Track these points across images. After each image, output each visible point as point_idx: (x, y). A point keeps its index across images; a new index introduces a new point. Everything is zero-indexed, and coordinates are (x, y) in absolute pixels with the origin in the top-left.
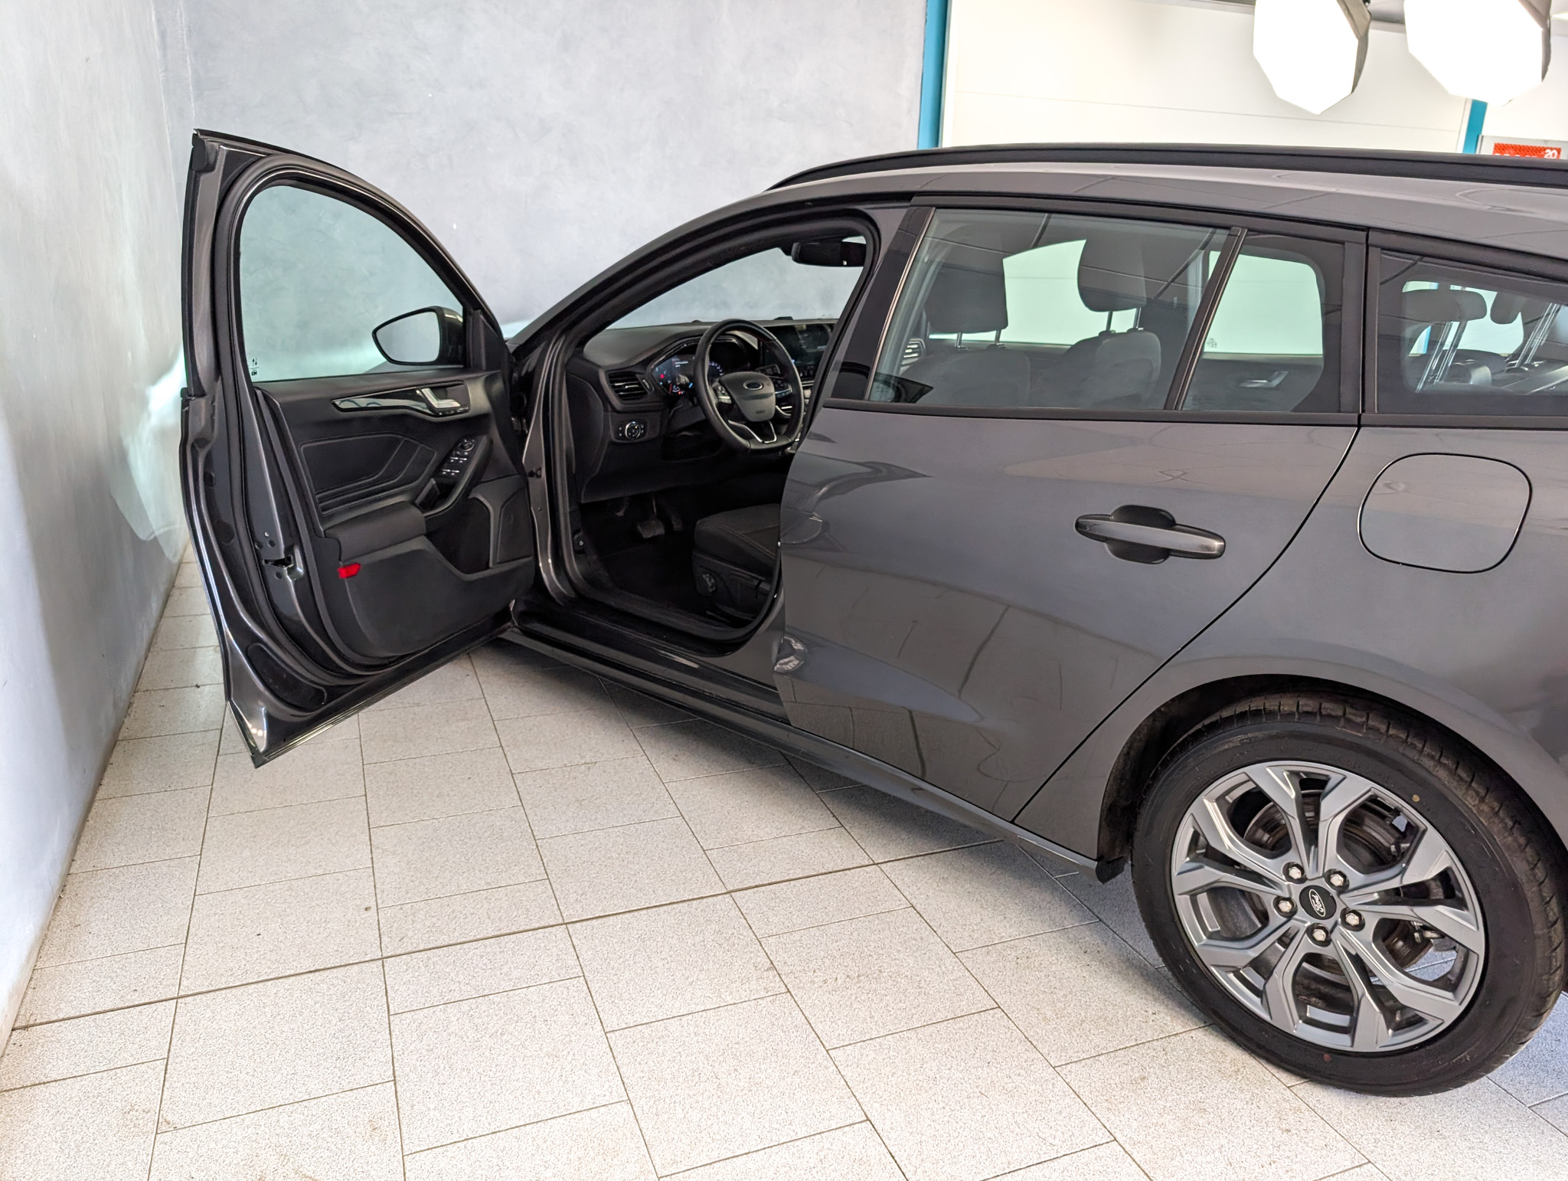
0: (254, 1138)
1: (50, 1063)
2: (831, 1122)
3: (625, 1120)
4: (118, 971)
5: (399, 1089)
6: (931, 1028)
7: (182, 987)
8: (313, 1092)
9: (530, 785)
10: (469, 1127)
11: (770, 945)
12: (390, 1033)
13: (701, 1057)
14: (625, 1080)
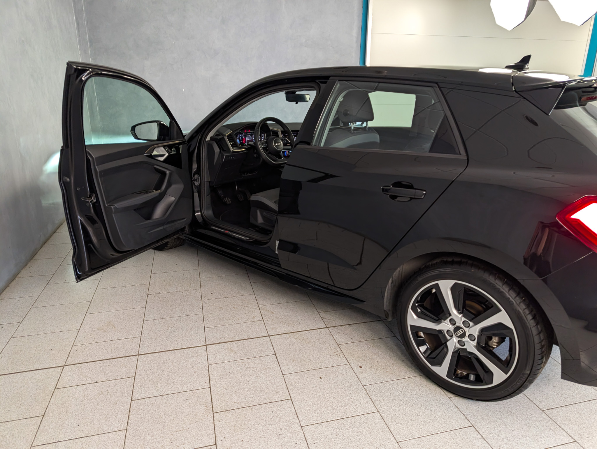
2: (201, 444)
3: (121, 438)
5: (43, 419)
6: (259, 406)
8: (12, 419)
10: (61, 437)
11: (212, 367)
12: (51, 397)
13: (163, 414)
14: (129, 421)
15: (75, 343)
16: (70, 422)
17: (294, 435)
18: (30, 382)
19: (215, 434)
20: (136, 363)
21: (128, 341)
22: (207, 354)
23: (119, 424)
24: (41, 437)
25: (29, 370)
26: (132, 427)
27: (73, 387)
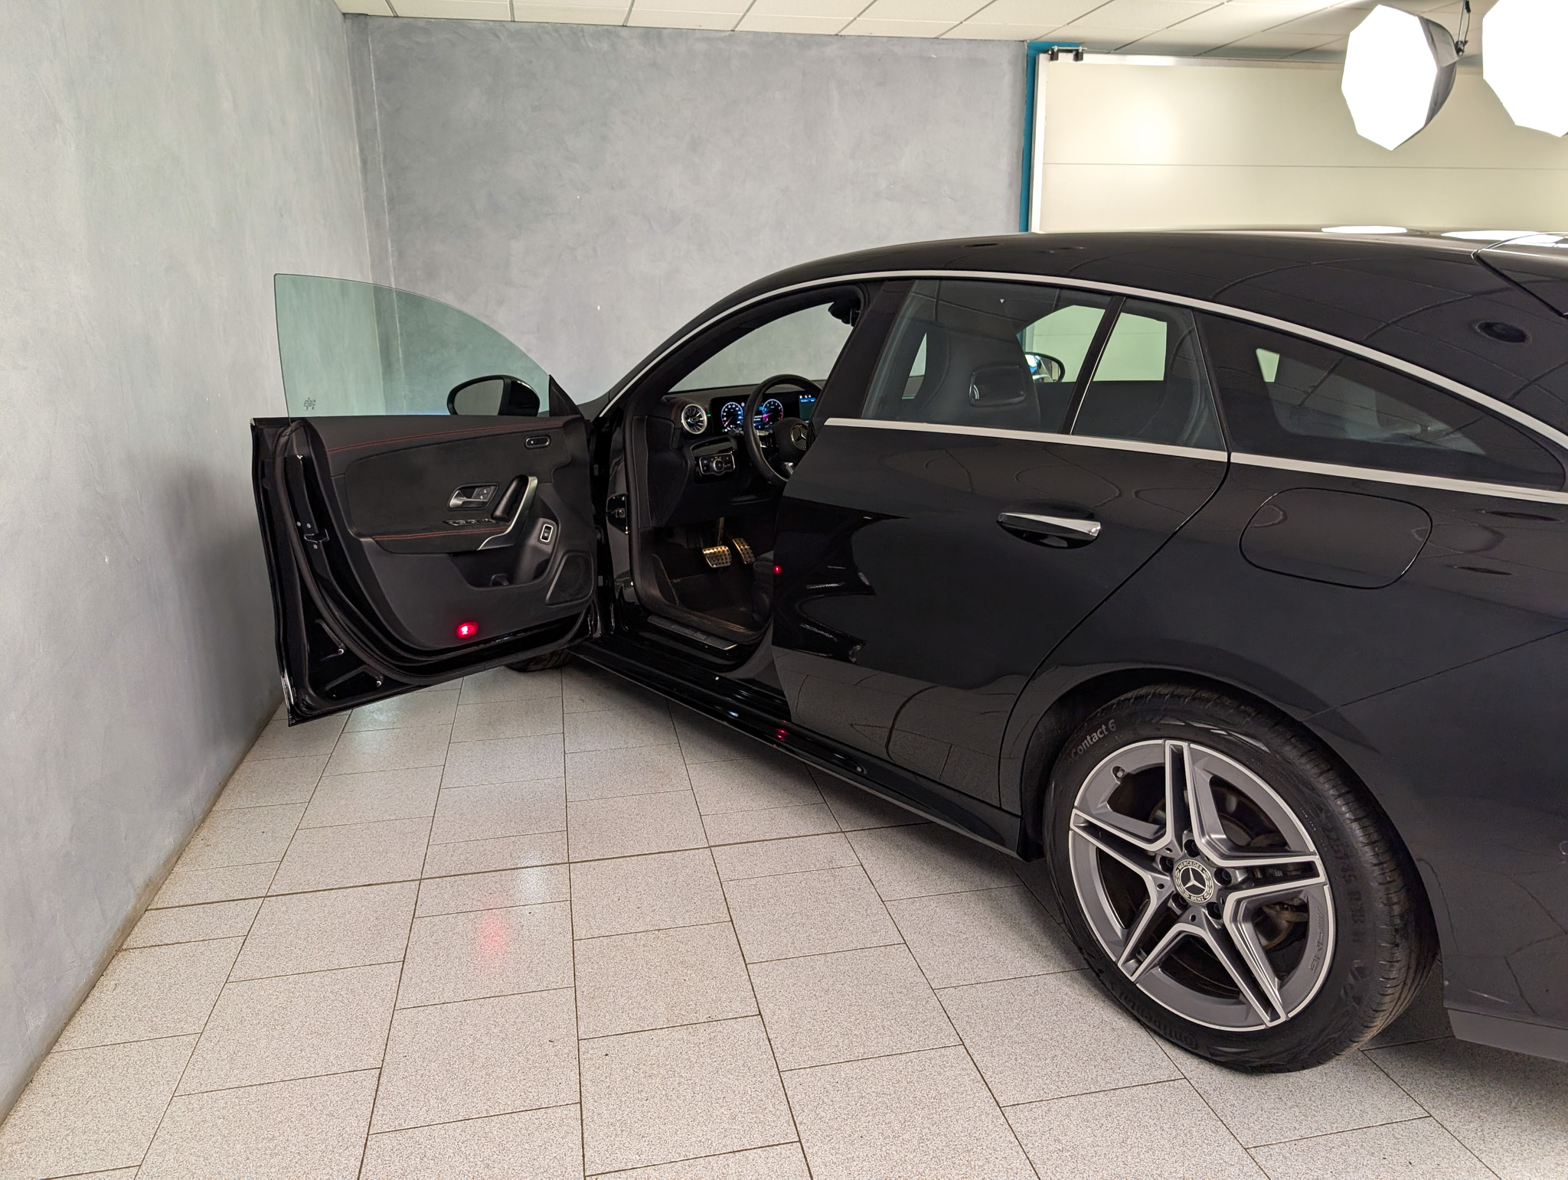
0: (292, 990)
1: (165, 933)
2: (730, 1014)
3: (567, 999)
5: (405, 966)
7: (270, 890)
9: (576, 762)
10: (448, 995)
11: (729, 887)
12: (410, 931)
13: (643, 962)
14: (577, 974)
15: (431, 840)
16: (459, 972)
17: (919, 1003)
18: (359, 905)
19: (756, 998)
20: (568, 876)
21: (541, 838)
22: (715, 863)
23: (559, 978)
24: (410, 995)
25: (352, 885)
26: (585, 983)
27: (448, 916)
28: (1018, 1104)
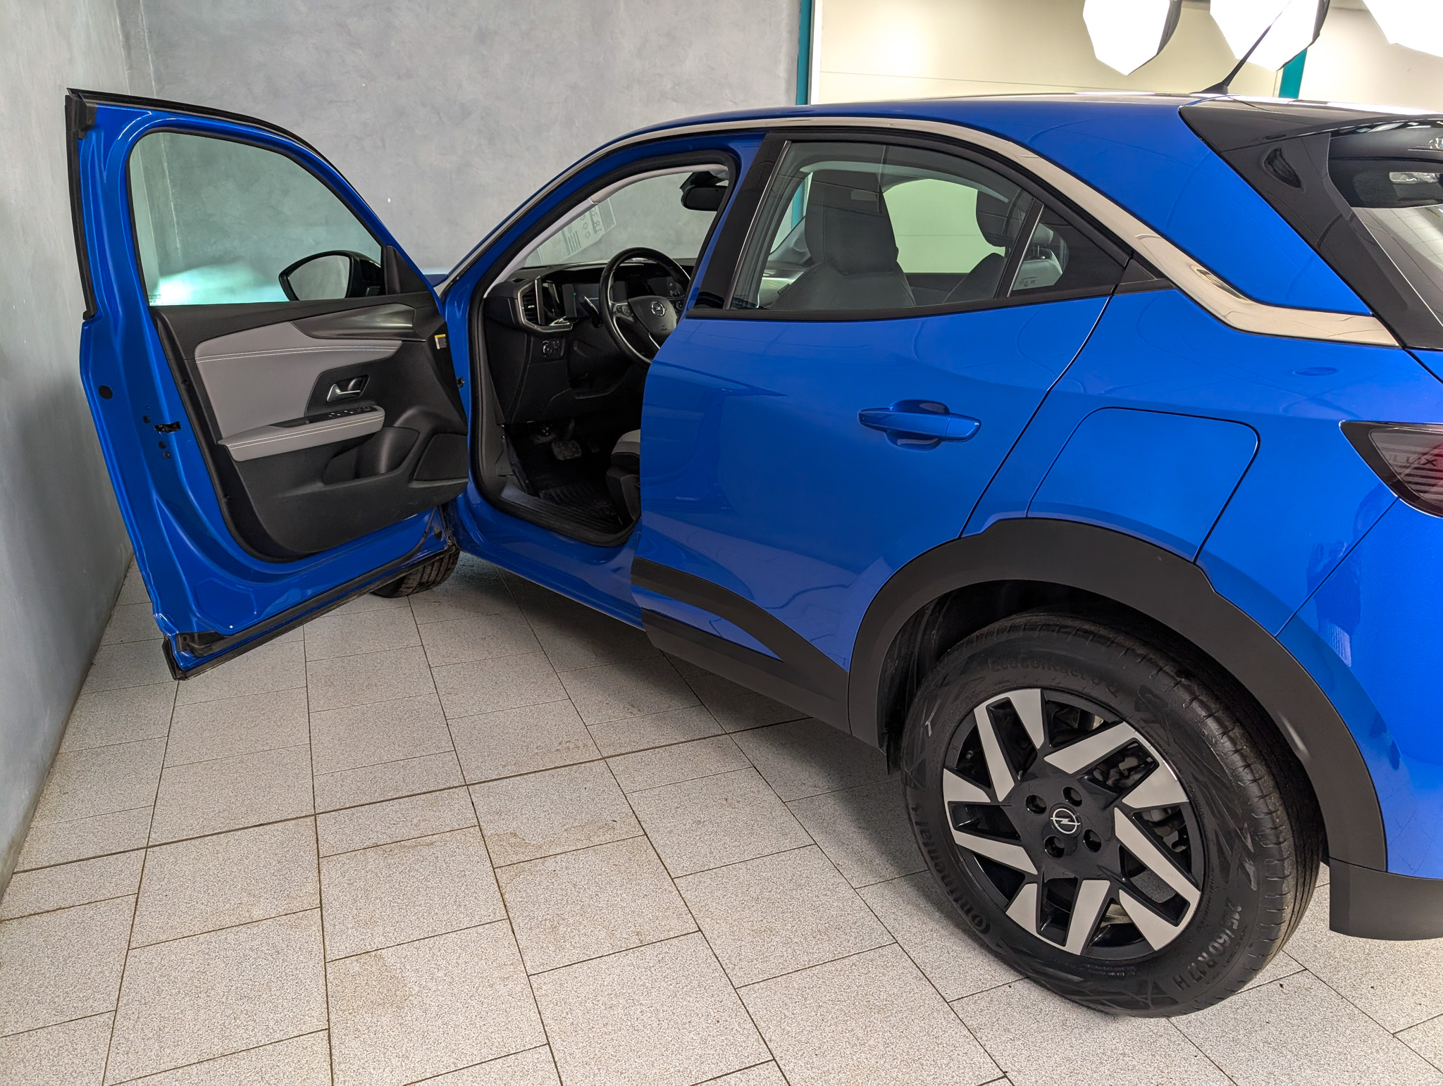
0: (207, 951)
1: (43, 898)
2: (671, 932)
3: (505, 933)
4: (99, 828)
5: (324, 912)
6: (758, 861)
7: (150, 839)
8: (255, 917)
9: (444, 676)
10: (379, 941)
11: (634, 799)
12: (319, 872)
13: (570, 886)
14: (507, 904)
15: (315, 770)
16: (383, 914)
17: (845, 904)
18: (255, 849)
19: (691, 913)
20: (470, 800)
21: (430, 760)
22: (613, 774)
23: (490, 911)
24: (338, 945)
25: (241, 827)
26: (518, 914)
27: (356, 852)
28: (962, 998)
